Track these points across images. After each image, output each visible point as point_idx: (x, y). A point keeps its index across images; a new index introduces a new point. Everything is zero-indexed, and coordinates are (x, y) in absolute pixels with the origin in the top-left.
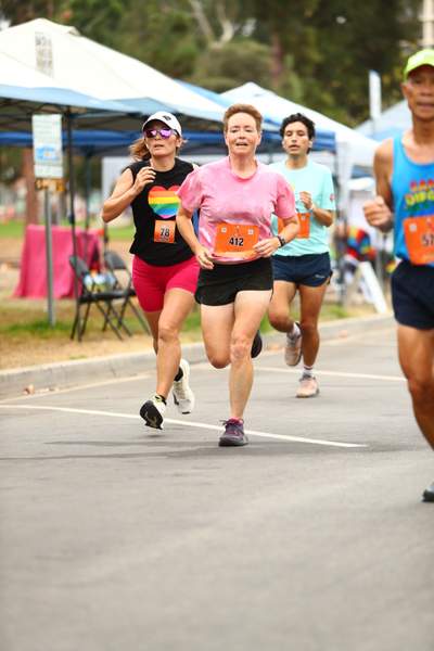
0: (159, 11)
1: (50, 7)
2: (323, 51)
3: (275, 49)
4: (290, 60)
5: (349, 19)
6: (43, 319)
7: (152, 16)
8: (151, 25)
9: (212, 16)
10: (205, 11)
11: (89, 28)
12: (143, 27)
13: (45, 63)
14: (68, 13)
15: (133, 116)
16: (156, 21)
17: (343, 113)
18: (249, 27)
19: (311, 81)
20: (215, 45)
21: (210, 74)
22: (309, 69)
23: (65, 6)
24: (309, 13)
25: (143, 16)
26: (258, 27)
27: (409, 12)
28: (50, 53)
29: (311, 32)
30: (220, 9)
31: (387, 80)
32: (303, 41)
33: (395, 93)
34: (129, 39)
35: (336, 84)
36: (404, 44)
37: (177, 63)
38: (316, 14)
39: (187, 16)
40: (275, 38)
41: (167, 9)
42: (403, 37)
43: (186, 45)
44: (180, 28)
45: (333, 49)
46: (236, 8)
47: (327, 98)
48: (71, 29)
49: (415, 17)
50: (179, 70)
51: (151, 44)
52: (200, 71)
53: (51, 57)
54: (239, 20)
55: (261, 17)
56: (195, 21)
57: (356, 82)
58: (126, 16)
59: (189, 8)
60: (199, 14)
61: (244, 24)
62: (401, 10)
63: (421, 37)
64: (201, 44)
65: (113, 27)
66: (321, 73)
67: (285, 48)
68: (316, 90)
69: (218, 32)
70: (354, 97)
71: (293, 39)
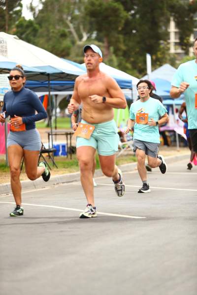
0: (55, 28)
1: (7, 27)
2: (126, 45)
3: (106, 44)
4: (112, 49)
5: (137, 31)
6: (4, 163)
7: (52, 30)
8: (51, 34)
9: (78, 30)
10: (74, 28)
11: (24, 36)
12: (48, 35)
13: (4, 51)
14: (15, 30)
15: (42, 74)
16: (53, 32)
17: (136, 72)
18: (94, 35)
19: (122, 58)
20: (79, 43)
21: (77, 55)
22: (120, 53)
23: (13, 26)
24: (120, 29)
25: (48, 31)
26: (98, 35)
27: (164, 28)
28: (6, 47)
29: (121, 37)
30: (81, 27)
31: (154, 57)
32: (118, 41)
33: (158, 63)
34: (42, 41)
35: (132, 59)
36: (162, 42)
37: (63, 51)
38: (123, 29)
39: (67, 30)
40: (105, 40)
41: (58, 27)
42: (161, 39)
43: (66, 43)
44: (64, 35)
45: (131, 44)
46: (88, 27)
47: (129, 65)
48: (15, 36)
49: (166, 30)
50: (63, 54)
51: (51, 43)
52: (73, 54)
53: (6, 48)
54: (90, 32)
55: (99, 30)
56: (70, 33)
57: (141, 59)
58: (40, 30)
59: (68, 27)
60: (72, 30)
61: (92, 34)
62: (160, 27)
63: (169, 39)
64: (73, 43)
65: (35, 36)
66: (126, 54)
67: (110, 44)
68: (124, 62)
69: (81, 37)
70: (140, 65)
71: (113, 40)
